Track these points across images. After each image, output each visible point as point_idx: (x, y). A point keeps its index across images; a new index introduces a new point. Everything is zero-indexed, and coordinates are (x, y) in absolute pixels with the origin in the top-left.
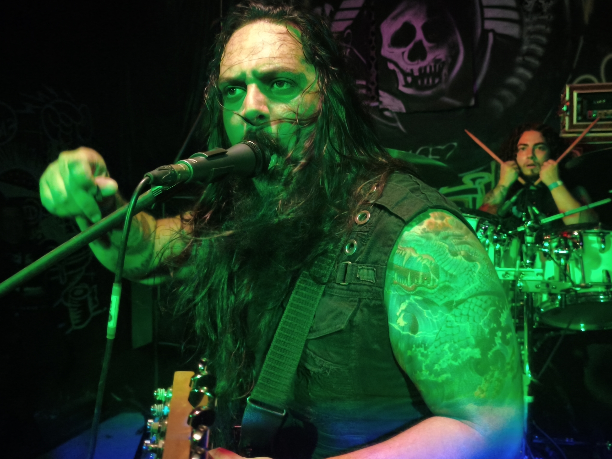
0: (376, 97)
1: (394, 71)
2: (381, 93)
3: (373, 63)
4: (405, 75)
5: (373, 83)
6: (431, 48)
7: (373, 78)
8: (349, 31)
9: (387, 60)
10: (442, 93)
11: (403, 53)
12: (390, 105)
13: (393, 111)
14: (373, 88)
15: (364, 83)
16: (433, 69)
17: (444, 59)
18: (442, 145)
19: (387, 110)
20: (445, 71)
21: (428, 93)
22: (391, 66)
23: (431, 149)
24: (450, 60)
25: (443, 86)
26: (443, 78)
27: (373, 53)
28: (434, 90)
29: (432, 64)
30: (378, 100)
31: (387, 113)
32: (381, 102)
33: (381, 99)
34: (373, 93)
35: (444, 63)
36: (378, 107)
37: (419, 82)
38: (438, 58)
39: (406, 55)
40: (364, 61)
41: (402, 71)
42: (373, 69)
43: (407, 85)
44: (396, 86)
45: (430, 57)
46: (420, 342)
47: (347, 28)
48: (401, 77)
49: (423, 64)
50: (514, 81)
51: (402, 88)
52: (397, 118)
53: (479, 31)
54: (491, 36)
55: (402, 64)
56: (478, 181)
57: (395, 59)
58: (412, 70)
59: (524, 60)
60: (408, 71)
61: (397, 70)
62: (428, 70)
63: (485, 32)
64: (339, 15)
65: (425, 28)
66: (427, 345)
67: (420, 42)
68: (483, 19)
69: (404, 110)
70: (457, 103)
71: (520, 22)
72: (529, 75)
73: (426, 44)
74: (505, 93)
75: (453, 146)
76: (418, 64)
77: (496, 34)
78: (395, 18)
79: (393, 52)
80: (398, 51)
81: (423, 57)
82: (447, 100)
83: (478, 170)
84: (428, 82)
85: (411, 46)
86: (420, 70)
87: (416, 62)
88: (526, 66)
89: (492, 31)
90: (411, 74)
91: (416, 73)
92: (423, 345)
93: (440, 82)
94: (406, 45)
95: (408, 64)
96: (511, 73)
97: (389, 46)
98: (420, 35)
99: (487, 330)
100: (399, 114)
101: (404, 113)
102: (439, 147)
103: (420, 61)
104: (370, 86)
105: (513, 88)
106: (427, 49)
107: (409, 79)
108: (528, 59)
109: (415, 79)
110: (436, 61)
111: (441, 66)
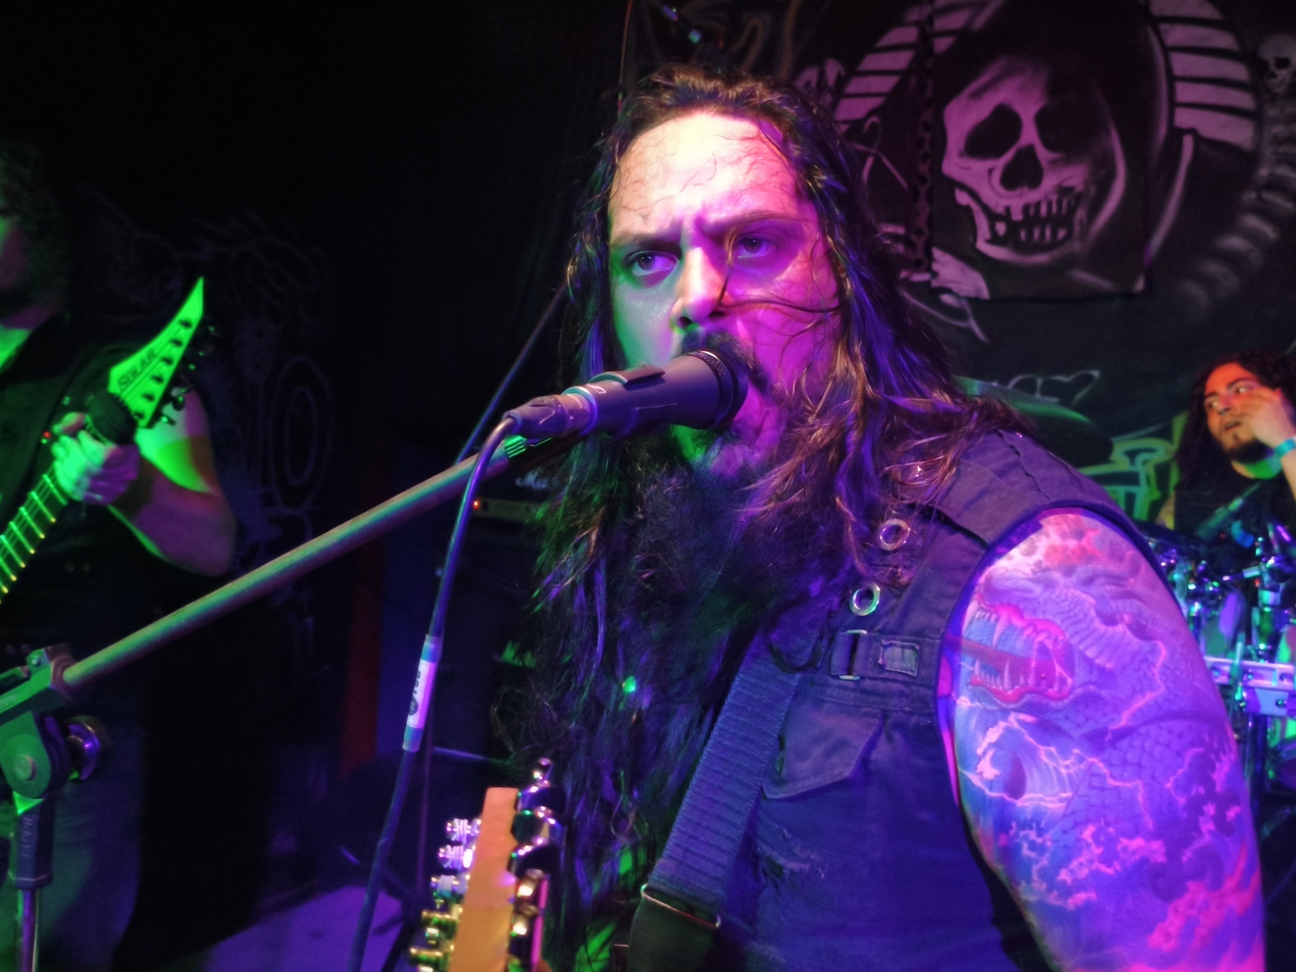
0: (925, 263)
1: (968, 209)
2: (937, 253)
3: (923, 190)
4: (993, 217)
5: (919, 232)
6: (1053, 162)
7: (921, 222)
8: (874, 119)
9: (953, 184)
10: (1071, 262)
11: (990, 171)
12: (954, 282)
13: (961, 294)
14: (920, 241)
15: (901, 230)
16: (1054, 209)
17: (1079, 188)
18: (1067, 375)
19: (948, 291)
20: (1080, 214)
21: (1042, 258)
22: (963, 198)
23: (1039, 382)
24: (1093, 191)
25: (1076, 246)
26: (1077, 228)
27: (924, 168)
28: (1056, 253)
29: (1054, 198)
30: (929, 269)
31: (947, 298)
32: (935, 274)
33: (935, 267)
34: (920, 254)
35: (1079, 197)
36: (928, 283)
37: (1023, 234)
38: (1068, 183)
39: (997, 175)
40: (904, 184)
41: (986, 209)
42: (922, 202)
43: (995, 240)
44: (971, 240)
45: (1049, 182)
46: (1029, 817)
47: (870, 114)
48: (982, 223)
49: (1032, 196)
50: (1235, 242)
51: (982, 246)
52: (968, 310)
53: (1162, 131)
54: (1188, 143)
55: (987, 195)
56: (1140, 458)
57: (971, 182)
58: (1008, 209)
59: (1260, 198)
60: (1000, 210)
61: (974, 206)
62: (1044, 210)
63: (1176, 134)
64: (855, 85)
65: (1042, 120)
66: (1043, 825)
67: (1030, 151)
68: (1173, 104)
69: (985, 294)
70: (1105, 285)
71: (1255, 116)
72: (1269, 232)
73: (1043, 154)
74: (1214, 268)
75: (1090, 378)
76: (1021, 196)
77: (1199, 140)
78: (977, 95)
79: (967, 168)
80: (979, 166)
81: (1034, 180)
82: (1082, 276)
83: (1142, 433)
84: (1042, 234)
85: (1009, 156)
86: (1026, 209)
87: (1018, 192)
88: (1264, 212)
89: (1193, 131)
90: (1006, 216)
91: (1017, 216)
92: (1034, 825)
93: (1069, 237)
94: (998, 154)
95: (999, 195)
96: (1229, 225)
97: (961, 155)
98: (1029, 135)
99: (1182, 801)
100: (975, 302)
101: (985, 301)
102: (1060, 378)
103: (1026, 189)
104: (913, 237)
105: (1232, 259)
106: (1044, 163)
107: (1001, 228)
108: (1268, 196)
109: (1013, 227)
110: (1063, 191)
111: (1073, 202)
